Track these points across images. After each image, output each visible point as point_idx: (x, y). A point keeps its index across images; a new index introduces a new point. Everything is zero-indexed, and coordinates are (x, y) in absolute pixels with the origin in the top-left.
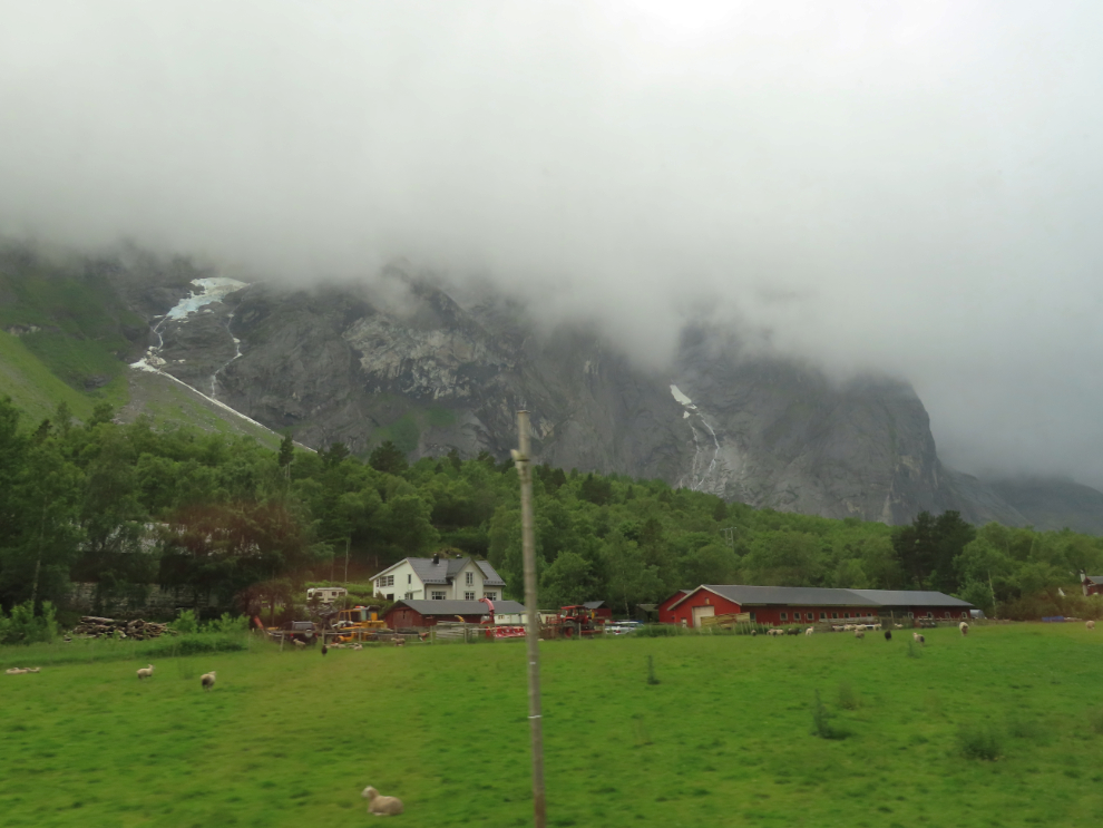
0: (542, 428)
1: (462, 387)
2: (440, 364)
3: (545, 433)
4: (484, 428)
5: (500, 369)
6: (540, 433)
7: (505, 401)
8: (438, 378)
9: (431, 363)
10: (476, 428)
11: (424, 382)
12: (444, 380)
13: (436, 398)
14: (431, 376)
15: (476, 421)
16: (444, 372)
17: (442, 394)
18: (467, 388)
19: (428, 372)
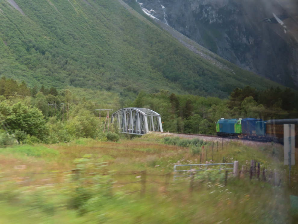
0: (250, 40)
1: (220, 19)
2: (213, 9)
3: (251, 43)
4: (229, 39)
5: (233, 12)
6: (249, 42)
7: (237, 27)
8: (212, 14)
9: (210, 7)
10: (227, 39)
11: (206, 16)
12: (214, 15)
13: (210, 23)
14: (209, 13)
15: (226, 36)
16: (214, 12)
17: (212, 22)
18: (221, 19)
19: (209, 11)
